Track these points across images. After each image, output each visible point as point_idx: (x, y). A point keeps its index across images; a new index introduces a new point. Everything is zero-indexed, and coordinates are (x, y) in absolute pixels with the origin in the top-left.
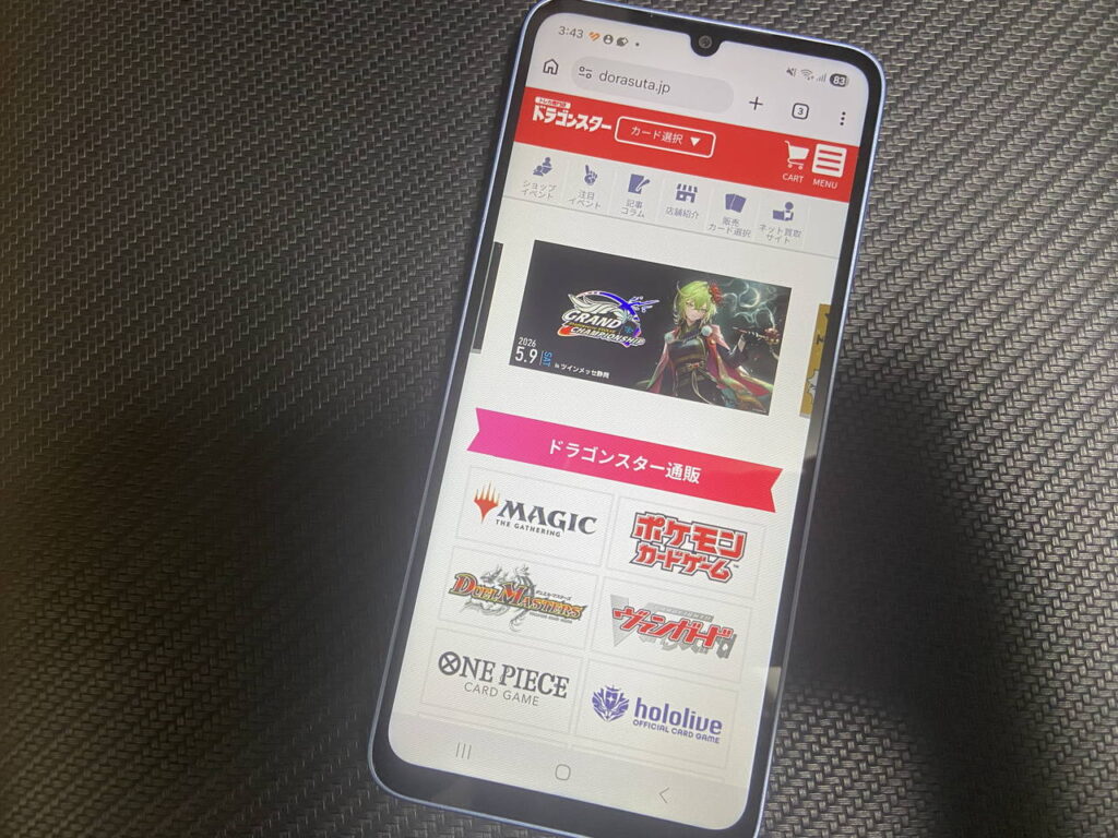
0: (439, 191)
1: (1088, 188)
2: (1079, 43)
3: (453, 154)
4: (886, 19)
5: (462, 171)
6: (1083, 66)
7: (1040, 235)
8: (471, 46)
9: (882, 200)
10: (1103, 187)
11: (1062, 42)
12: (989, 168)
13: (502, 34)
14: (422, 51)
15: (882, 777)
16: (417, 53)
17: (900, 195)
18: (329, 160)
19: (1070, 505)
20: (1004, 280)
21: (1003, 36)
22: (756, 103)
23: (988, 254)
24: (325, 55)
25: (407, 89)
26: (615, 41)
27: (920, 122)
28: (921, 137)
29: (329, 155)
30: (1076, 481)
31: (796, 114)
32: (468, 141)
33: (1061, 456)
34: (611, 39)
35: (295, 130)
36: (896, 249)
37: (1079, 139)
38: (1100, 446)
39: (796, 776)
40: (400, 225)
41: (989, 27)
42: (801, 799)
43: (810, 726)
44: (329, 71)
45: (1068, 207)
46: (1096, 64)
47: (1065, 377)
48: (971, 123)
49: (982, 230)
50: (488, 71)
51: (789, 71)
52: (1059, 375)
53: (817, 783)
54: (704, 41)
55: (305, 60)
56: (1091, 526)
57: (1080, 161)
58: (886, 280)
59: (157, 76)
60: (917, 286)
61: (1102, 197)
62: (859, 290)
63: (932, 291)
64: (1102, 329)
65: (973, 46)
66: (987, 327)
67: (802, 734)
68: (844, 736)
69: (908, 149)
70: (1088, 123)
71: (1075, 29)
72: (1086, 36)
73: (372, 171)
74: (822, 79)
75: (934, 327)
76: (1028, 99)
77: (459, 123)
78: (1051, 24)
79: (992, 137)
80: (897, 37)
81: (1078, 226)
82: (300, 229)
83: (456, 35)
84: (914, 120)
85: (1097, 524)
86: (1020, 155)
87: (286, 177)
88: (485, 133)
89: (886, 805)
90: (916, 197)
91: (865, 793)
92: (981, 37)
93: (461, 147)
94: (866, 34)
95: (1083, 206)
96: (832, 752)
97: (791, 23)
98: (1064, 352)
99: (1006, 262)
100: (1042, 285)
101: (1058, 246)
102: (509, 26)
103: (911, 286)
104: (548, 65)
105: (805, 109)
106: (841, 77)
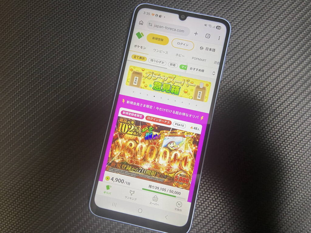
1: (287, 57)
2: (286, 17)
4: (233, 10)
5: (118, 50)
6: (287, 23)
7: (273, 70)
8: (121, 16)
9: (230, 60)
10: (291, 57)
11: (282, 17)
13: (129, 13)
15: (225, 214)
18: (82, 46)
19: (278, 143)
20: (262, 82)
22: (196, 34)
23: (259, 75)
25: (103, 28)
27: (241, 39)
28: (241, 43)
29: (82, 45)
30: (280, 136)
31: (207, 37)
32: (119, 42)
33: (276, 130)
34: (158, 15)
37: (285, 43)
38: (287, 127)
39: (202, 213)
41: (262, 12)
42: (203, 219)
46: (291, 23)
48: (255, 39)
50: (125, 23)
51: (205, 25)
52: (276, 108)
53: (208, 215)
54: (183, 16)
55: (76, 19)
56: (284, 149)
58: (230, 82)
60: (239, 83)
61: (291, 59)
62: (223, 84)
65: (257, 17)
67: (204, 202)
68: (215, 202)
70: (288, 39)
71: (285, 13)
72: (288, 15)
74: (214, 27)
76: (271, 32)
77: (117, 37)
78: (279, 12)
79: (261, 43)
80: (236, 15)
81: (284, 68)
83: (116, 13)
86: (269, 48)
88: (124, 40)
89: (226, 221)
90: (239, 59)
91: (220, 218)
92: (259, 15)
93: (117, 44)
96: (212, 206)
97: (207, 11)
98: (278, 102)
99: (263, 77)
100: (273, 84)
101: (278, 73)
102: (131, 11)
103: (237, 83)
104: (140, 22)
105: (209, 35)
106: (219, 27)
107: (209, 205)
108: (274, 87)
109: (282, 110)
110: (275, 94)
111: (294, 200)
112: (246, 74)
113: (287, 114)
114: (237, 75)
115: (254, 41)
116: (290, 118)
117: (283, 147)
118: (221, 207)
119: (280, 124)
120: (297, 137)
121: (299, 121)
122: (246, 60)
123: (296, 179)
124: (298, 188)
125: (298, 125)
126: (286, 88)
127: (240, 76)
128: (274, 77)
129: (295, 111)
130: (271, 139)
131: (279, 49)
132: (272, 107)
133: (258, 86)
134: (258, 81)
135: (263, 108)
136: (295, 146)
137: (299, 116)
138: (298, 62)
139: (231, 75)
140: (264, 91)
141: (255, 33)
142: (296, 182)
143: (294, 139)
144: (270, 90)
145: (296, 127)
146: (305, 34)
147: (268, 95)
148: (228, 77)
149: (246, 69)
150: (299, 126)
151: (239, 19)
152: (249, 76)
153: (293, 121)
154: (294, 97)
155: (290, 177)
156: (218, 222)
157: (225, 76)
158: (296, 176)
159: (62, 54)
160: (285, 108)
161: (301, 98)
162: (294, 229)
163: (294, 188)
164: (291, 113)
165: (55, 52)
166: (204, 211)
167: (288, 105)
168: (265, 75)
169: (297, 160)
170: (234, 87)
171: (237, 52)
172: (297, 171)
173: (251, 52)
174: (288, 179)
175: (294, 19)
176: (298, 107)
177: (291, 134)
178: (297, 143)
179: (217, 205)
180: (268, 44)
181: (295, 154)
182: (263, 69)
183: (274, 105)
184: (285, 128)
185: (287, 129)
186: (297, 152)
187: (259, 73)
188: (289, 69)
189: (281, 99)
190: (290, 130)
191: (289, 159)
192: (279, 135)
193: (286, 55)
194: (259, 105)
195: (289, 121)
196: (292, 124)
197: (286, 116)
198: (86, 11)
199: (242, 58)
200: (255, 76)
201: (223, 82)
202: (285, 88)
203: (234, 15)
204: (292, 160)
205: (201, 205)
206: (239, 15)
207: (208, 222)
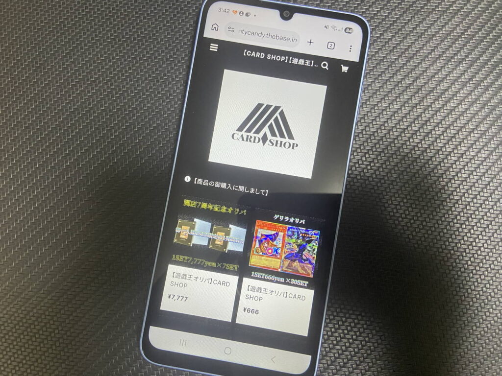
0: (166, 86)
1: (466, 77)
2: (462, 8)
3: (172, 68)
5: (176, 77)
6: (464, 19)
7: (443, 99)
8: (179, 17)
9: (370, 85)
10: (473, 76)
11: (454, 8)
12: (420, 69)
13: (193, 11)
14: (156, 20)
15: (372, 348)
16: (154, 21)
17: (379, 83)
18: (114, 72)
19: (457, 223)
20: (426, 121)
21: (427, 6)
22: (310, 42)
23: (419, 110)
24: (111, 23)
26: (244, 15)
27: (388, 48)
28: (389, 55)
30: (459, 212)
31: (329, 47)
32: (179, 62)
33: (453, 201)
34: (243, 13)
35: (98, 59)
36: (377, 108)
37: (462, 54)
38: (471, 196)
39: (334, 348)
40: (148, 102)
42: (336, 358)
43: (339, 326)
44: (113, 30)
45: (457, 86)
46: (470, 18)
47: (455, 165)
48: (412, 48)
49: (417, 98)
51: (326, 27)
52: (452, 164)
53: (343, 351)
54: (286, 13)
55: (102, 25)
56: (467, 233)
57: (462, 64)
58: (372, 123)
59: (34, 36)
60: (386, 125)
61: (472, 81)
62: (360, 128)
63: (393, 127)
64: (472, 142)
65: (412, 11)
66: (418, 143)
67: (336, 329)
68: (355, 330)
69: (381, 61)
70: (466, 46)
73: (134, 77)
74: (341, 30)
75: (395, 144)
76: (438, 35)
77: (174, 54)
79: (421, 54)
80: (377, 8)
81: (461, 95)
82: (102, 106)
84: (385, 47)
85: (470, 232)
86: (435, 62)
87: (95, 81)
88: (186, 58)
89: (374, 360)
90: (386, 83)
91: (364, 355)
93: (175, 65)
94: (362, 7)
95: (463, 85)
96: (350, 337)
97: (327, 3)
98: (454, 154)
99: (427, 112)
100: (444, 123)
101: (452, 105)
102: (196, 7)
103: (384, 125)
104: (214, 26)
105: (333, 44)
106: (350, 29)
107: (345, 335)
108: (446, 128)
109: (461, 167)
110: (449, 140)
111: (488, 319)
112: (398, 109)
113: (469, 175)
114: (383, 110)
115: (410, 51)
116: (475, 181)
117: (466, 231)
118: (365, 337)
119: (459, 191)
120: (489, 211)
121: (491, 184)
122: (398, 85)
123: (489, 283)
124: (493, 299)
125: (489, 191)
126: (467, 130)
127: (388, 113)
128: (445, 111)
129: (483, 169)
130: (445, 218)
131: (453, 63)
132: (444, 163)
133: (420, 128)
134: (420, 119)
135: (429, 165)
136: (485, 228)
137: (490, 176)
138: (486, 84)
139: (373, 111)
140: (430, 136)
141: (411, 37)
142: (489, 288)
143: (483, 216)
144: (440, 135)
145: (486, 195)
146: (495, 36)
147: (437, 143)
148: (367, 115)
149: (399, 100)
150: (491, 194)
151: (382, 14)
152: (403, 112)
153: (480, 186)
154: (481, 144)
155: (479, 280)
156: (361, 362)
157: (363, 113)
158: (489, 278)
159: (81, 86)
160: (466, 164)
161: (493, 146)
162: (488, 367)
163: (487, 299)
164: (476, 173)
165: (69, 84)
166: (337, 345)
167: (472, 158)
168: (430, 109)
169: (489, 251)
170: (379, 131)
171: (382, 72)
172: (491, 269)
173: (405, 70)
174: (476, 284)
175: (476, 12)
176: (488, 161)
177: (478, 207)
178: (489, 223)
179: (358, 333)
180: (433, 55)
181: (486, 240)
182: (427, 99)
183: (448, 160)
184: (468, 198)
185: (471, 200)
186: (490, 237)
187: (420, 106)
188: (471, 97)
189: (460, 149)
190: (477, 200)
191: (477, 251)
192: (458, 210)
193: (464, 74)
194: (422, 161)
195: (474, 186)
196: (480, 190)
197: (469, 177)
198: (118, 10)
199: (390, 82)
200: (413, 112)
201: (360, 124)
202: (464, 130)
203: (374, 9)
204: (481, 252)
205: (332, 336)
206: (381, 8)
207: (344, 363)
